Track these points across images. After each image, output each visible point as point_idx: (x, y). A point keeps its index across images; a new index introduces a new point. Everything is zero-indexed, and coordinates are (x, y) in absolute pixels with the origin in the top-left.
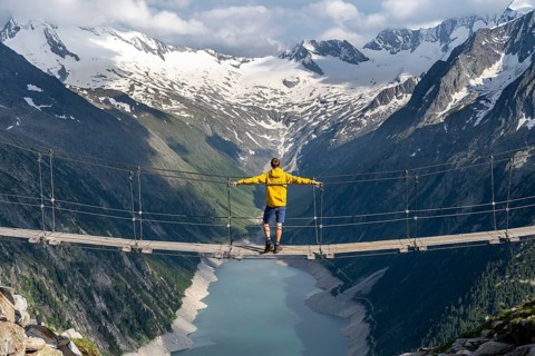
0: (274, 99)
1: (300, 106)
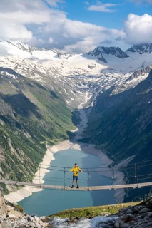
0: (84, 75)
1: (96, 78)
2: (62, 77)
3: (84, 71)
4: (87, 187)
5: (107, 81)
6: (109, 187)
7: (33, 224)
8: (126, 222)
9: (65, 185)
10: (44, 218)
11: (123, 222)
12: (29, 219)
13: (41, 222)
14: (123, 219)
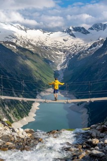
0: (61, 45)
1: (69, 47)
2: (46, 47)
3: (61, 43)
4: (66, 101)
5: (76, 49)
6: (88, 100)
7: (16, 134)
8: (102, 132)
9: (46, 99)
10: (28, 130)
11: (99, 132)
12: (13, 131)
13: (25, 133)
14: (99, 130)
